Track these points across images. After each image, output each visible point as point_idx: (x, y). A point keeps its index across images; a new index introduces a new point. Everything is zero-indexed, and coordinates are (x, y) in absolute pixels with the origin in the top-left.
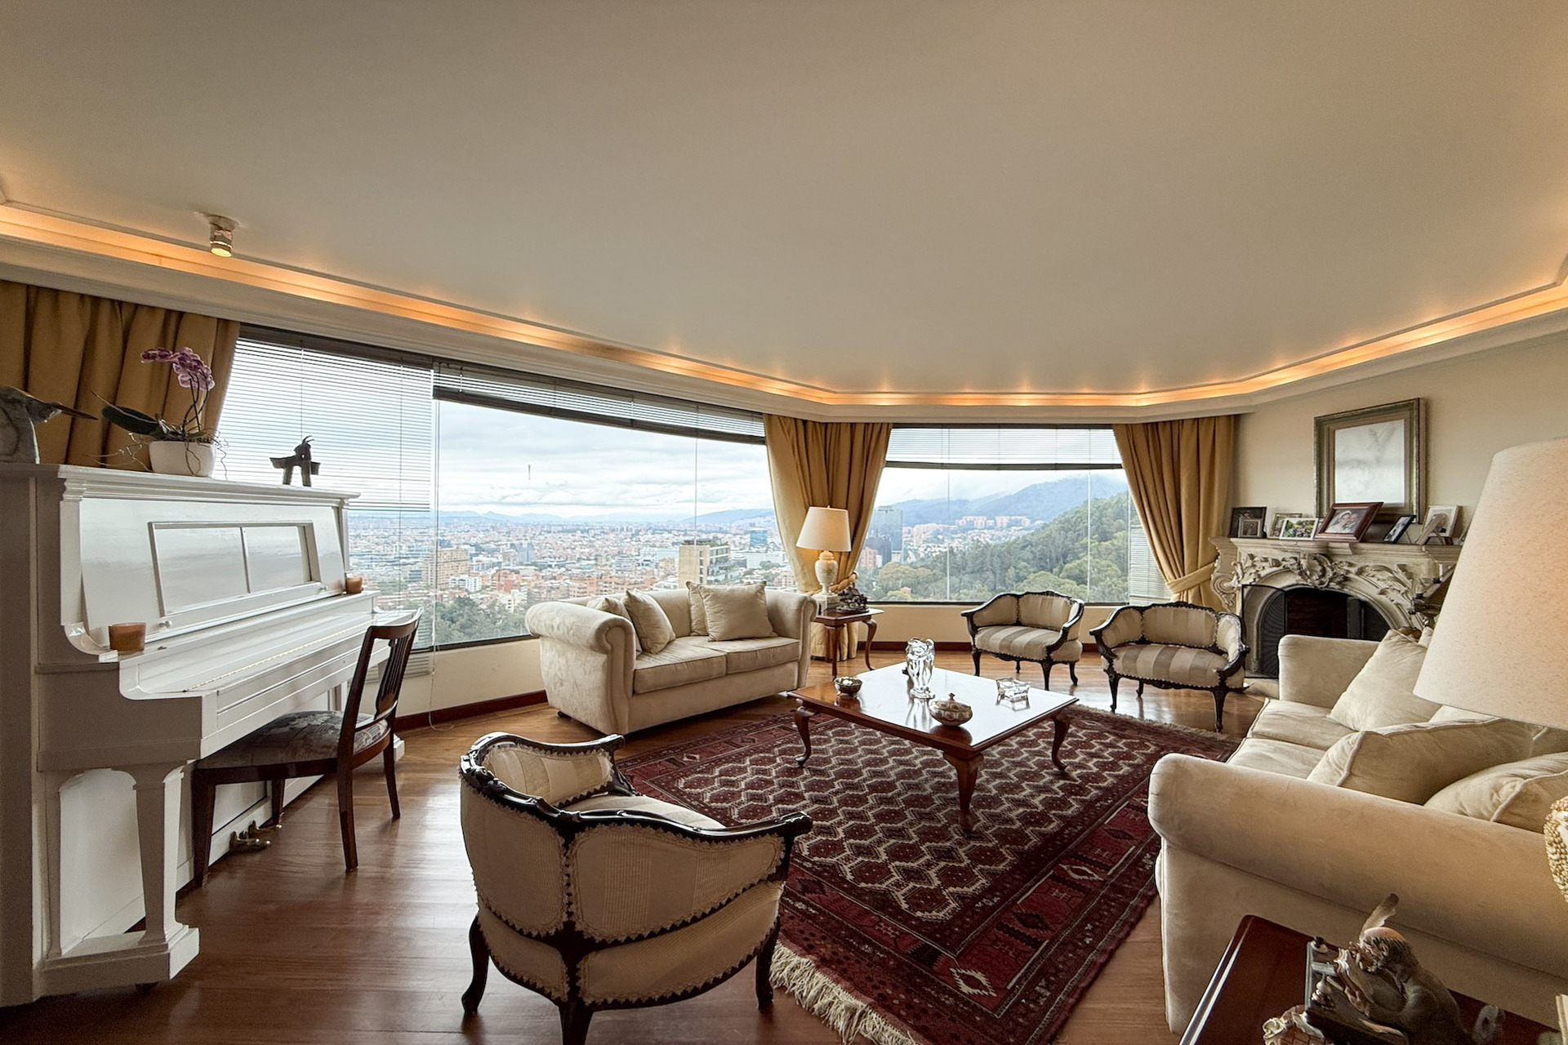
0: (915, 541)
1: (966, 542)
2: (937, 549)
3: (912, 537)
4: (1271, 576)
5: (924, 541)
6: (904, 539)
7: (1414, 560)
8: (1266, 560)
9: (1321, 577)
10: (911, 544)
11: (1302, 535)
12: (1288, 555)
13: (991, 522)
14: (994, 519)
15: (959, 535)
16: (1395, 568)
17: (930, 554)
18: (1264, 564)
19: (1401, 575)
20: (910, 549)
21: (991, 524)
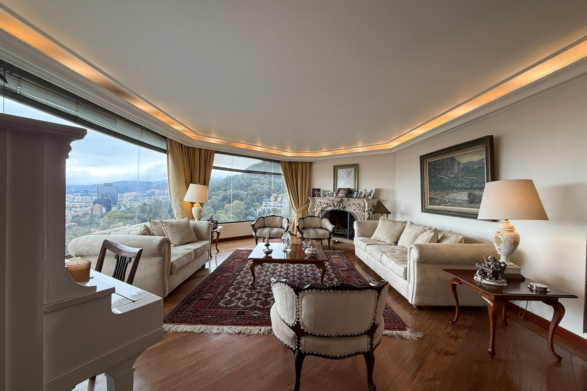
0: (124, 200)
1: (151, 200)
2: (136, 204)
3: (123, 198)
4: (325, 207)
5: (129, 201)
6: (119, 200)
7: (361, 202)
8: (325, 203)
9: (339, 207)
10: (123, 202)
11: (332, 196)
12: (331, 202)
13: (162, 192)
14: (164, 191)
15: (147, 198)
16: (357, 204)
17: (132, 206)
18: (324, 204)
19: (358, 206)
20: (122, 204)
21: (162, 193)
